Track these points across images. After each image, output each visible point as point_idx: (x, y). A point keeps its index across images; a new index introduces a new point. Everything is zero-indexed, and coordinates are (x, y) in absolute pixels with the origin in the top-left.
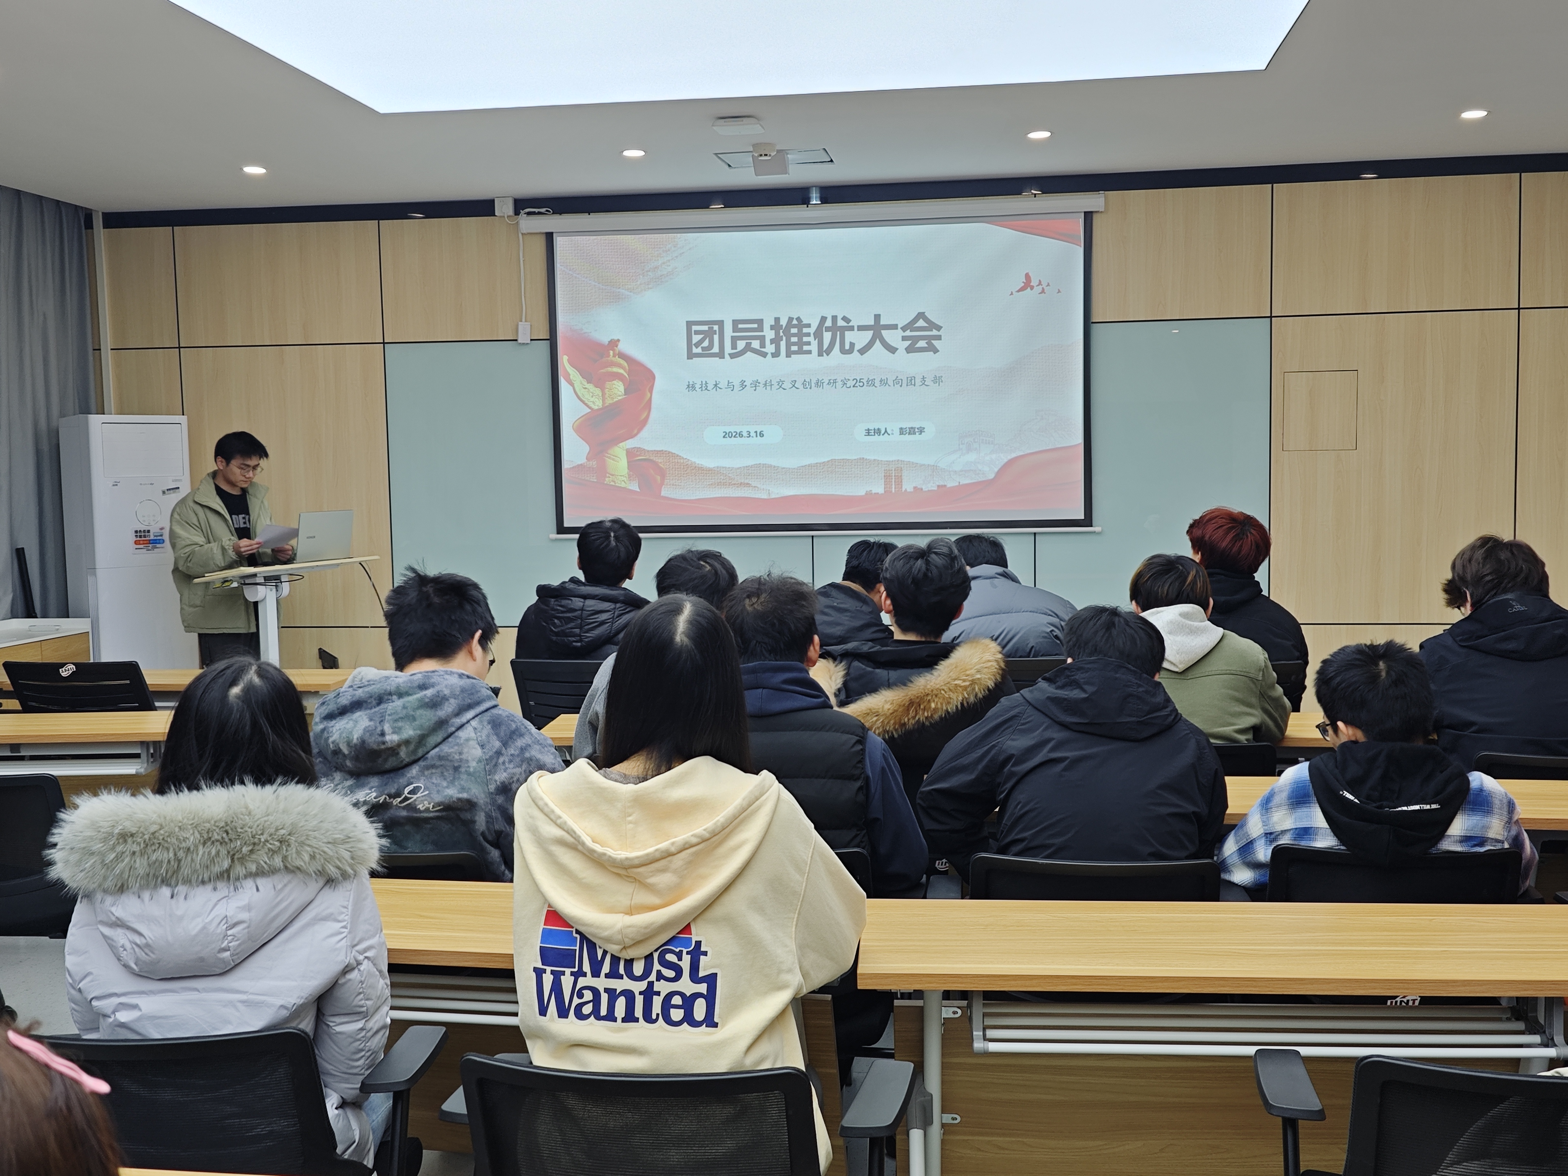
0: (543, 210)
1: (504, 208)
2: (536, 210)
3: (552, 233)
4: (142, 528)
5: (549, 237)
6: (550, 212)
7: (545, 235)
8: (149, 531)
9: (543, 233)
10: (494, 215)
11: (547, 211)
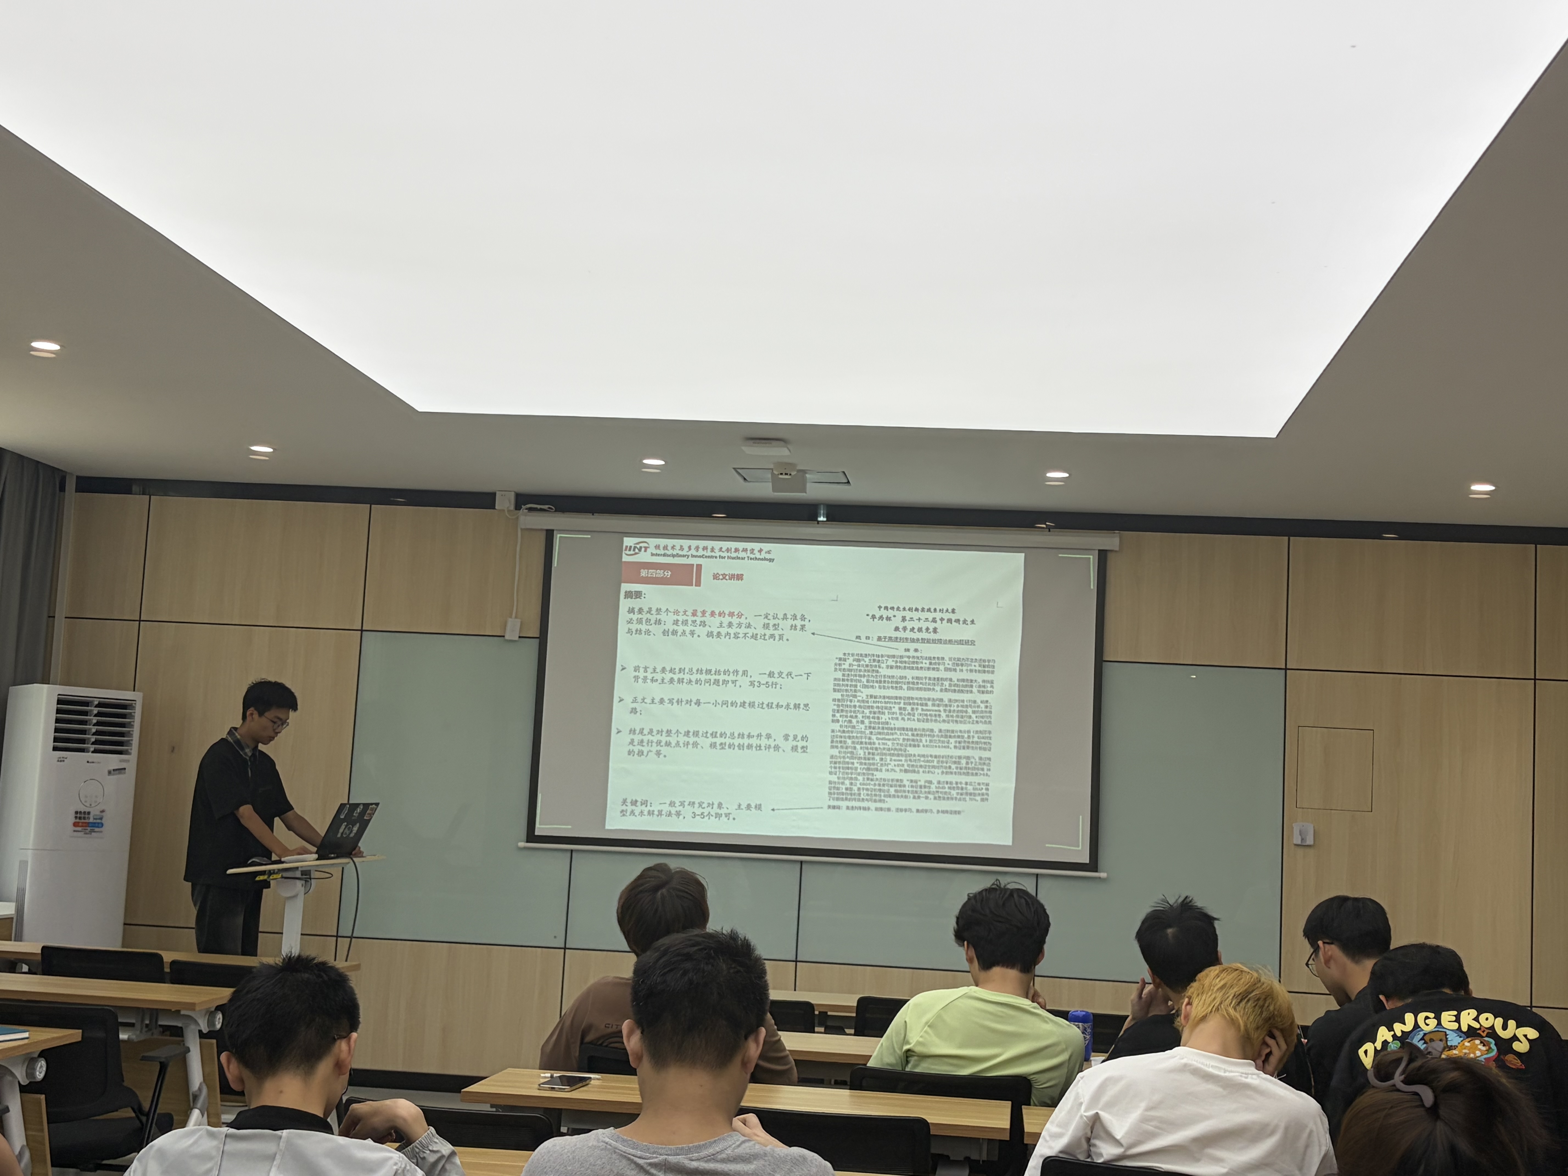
0: (546, 507)
1: (505, 502)
2: (539, 507)
3: (553, 531)
4: (82, 809)
5: (549, 535)
6: (552, 509)
7: (545, 533)
8: (89, 813)
9: (542, 530)
10: (494, 508)
11: (549, 508)
